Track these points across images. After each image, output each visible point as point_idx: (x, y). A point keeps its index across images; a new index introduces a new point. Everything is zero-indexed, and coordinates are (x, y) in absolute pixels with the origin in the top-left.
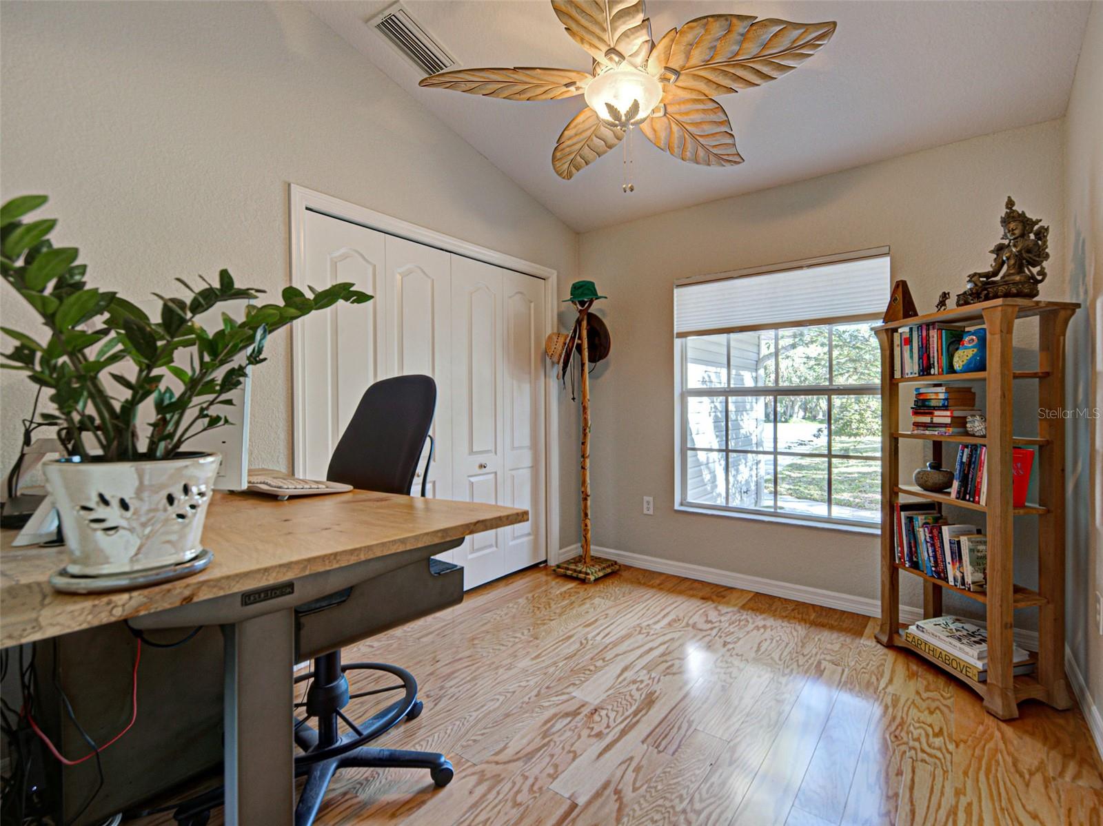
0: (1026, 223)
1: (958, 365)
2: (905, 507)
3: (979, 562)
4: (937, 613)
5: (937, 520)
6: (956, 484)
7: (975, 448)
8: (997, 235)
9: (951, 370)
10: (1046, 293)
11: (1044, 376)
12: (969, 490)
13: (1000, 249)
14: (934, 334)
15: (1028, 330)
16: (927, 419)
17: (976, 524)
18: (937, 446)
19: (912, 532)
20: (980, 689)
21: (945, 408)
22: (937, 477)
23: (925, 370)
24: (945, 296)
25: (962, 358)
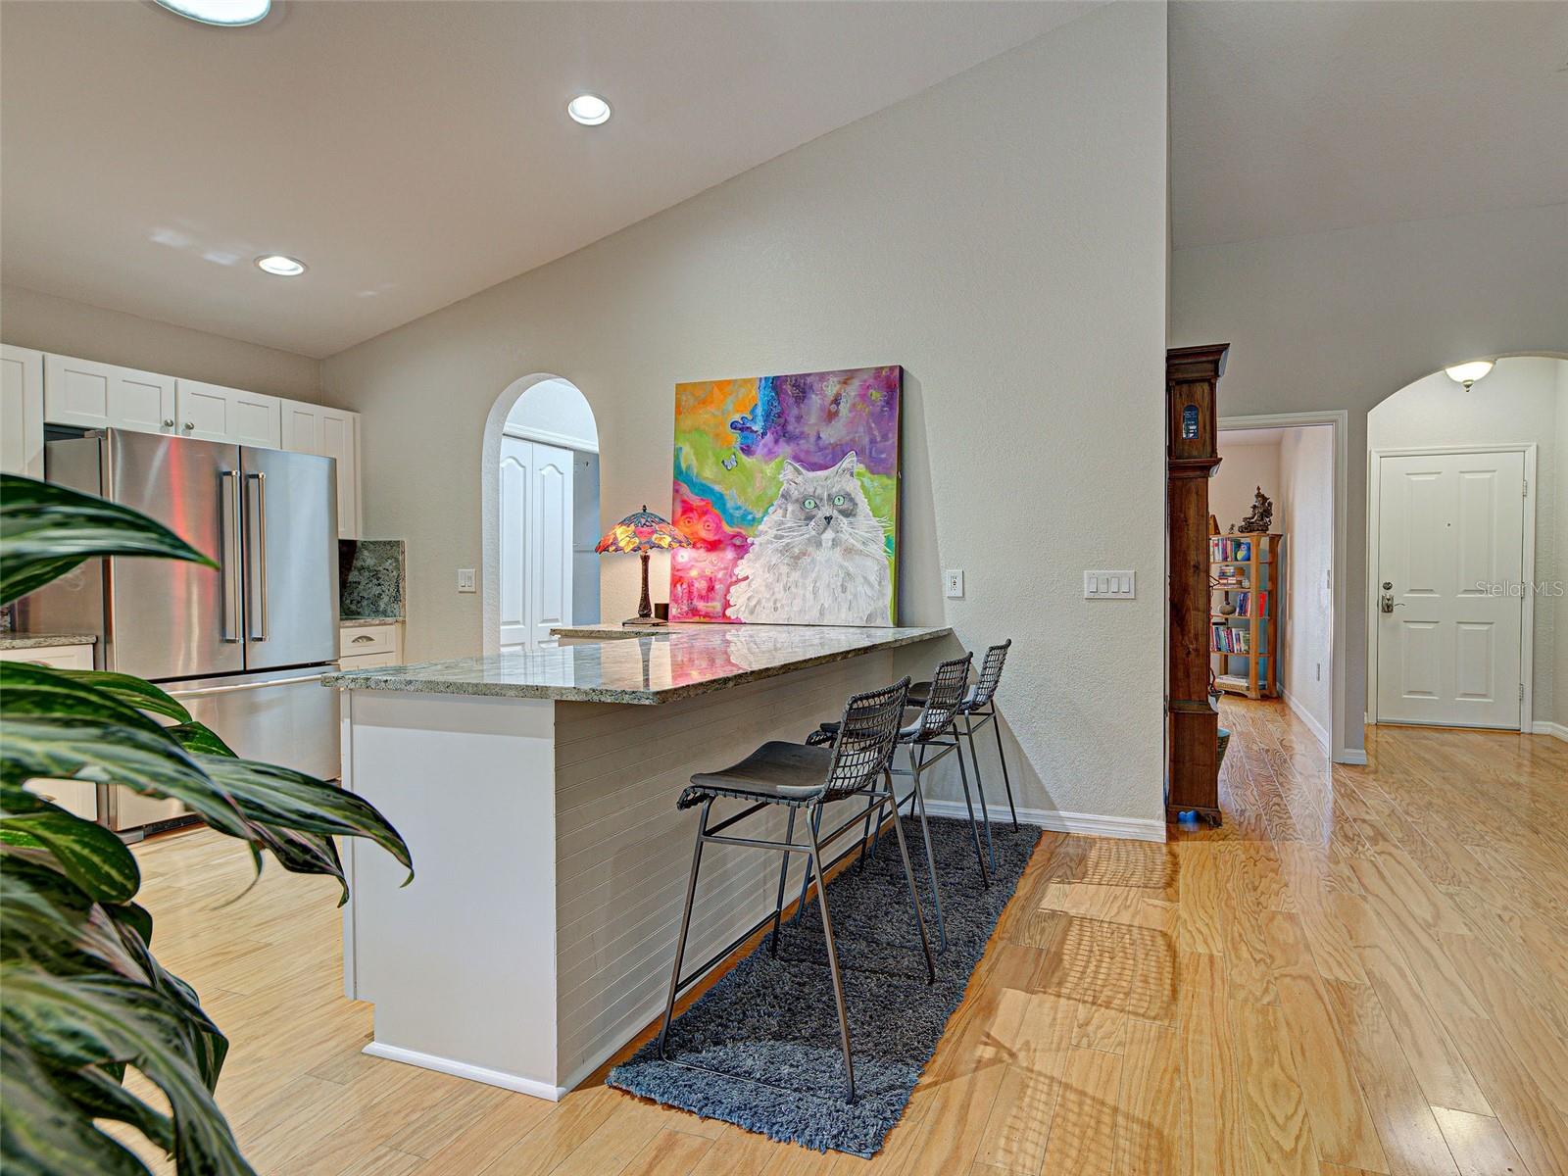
0: (1265, 499)
1: (1239, 558)
2: (1214, 624)
3: (1247, 642)
4: (1226, 673)
5: (1228, 628)
6: (1238, 610)
7: (1245, 594)
8: (1253, 501)
9: (1236, 559)
10: (1272, 531)
11: (1270, 563)
12: (1243, 611)
13: (1255, 507)
14: (1229, 542)
15: (1265, 542)
16: (1225, 581)
17: (1246, 627)
18: (1227, 593)
19: (1218, 635)
20: (1246, 693)
21: (1233, 576)
22: (1228, 608)
23: (1225, 559)
24: (1233, 526)
25: (1241, 555)
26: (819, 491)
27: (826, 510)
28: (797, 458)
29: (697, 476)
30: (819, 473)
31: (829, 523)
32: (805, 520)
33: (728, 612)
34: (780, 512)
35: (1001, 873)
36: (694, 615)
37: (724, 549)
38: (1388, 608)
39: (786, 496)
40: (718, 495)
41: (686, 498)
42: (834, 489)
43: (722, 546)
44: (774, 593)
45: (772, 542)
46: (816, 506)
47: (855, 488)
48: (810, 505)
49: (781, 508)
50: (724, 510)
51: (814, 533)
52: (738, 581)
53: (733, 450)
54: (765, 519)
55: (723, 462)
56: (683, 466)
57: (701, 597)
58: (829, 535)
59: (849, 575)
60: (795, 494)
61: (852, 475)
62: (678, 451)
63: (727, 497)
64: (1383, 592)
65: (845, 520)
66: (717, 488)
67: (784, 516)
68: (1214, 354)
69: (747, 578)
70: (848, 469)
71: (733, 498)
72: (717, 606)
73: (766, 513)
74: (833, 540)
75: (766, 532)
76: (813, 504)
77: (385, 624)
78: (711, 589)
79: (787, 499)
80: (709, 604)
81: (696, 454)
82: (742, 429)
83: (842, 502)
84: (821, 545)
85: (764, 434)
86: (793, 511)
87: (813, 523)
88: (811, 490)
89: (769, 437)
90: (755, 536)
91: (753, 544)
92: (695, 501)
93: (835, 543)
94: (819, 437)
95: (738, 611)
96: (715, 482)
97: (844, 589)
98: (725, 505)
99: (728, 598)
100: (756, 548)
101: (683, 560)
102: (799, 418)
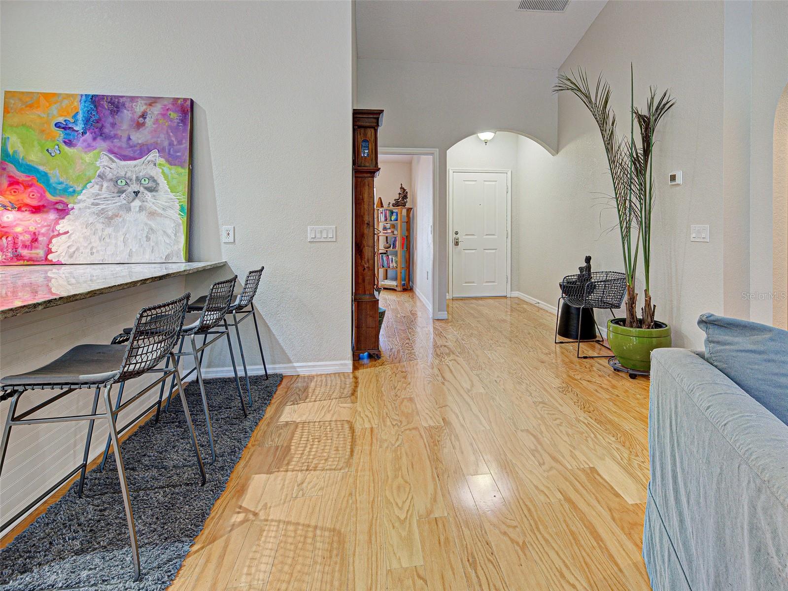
0: (404, 190)
1: (392, 220)
2: (381, 254)
3: (396, 262)
4: (387, 279)
5: (387, 256)
6: (392, 246)
7: (395, 238)
8: (399, 191)
9: (391, 221)
10: (408, 206)
11: (407, 222)
12: (394, 246)
13: (400, 194)
14: (387, 211)
15: (404, 212)
17: (396, 254)
18: (387, 237)
19: (382, 259)
20: (396, 288)
21: (390, 229)
22: (388, 245)
23: (386, 220)
24: (389, 203)
25: (393, 218)
26: (129, 174)
27: (135, 187)
28: (111, 151)
29: (23, 159)
30: (129, 162)
31: (137, 195)
32: (117, 193)
33: (50, 257)
34: (97, 187)
35: (255, 406)
36: (18, 260)
37: (47, 212)
38: (457, 244)
39: (102, 176)
40: (43, 174)
41: (12, 174)
42: (141, 174)
43: (45, 210)
44: (91, 243)
45: (89, 208)
46: (127, 184)
47: (157, 173)
48: (121, 183)
49: (97, 184)
50: (48, 184)
51: (125, 202)
52: (59, 235)
53: (57, 142)
54: (84, 191)
55: (47, 150)
56: (11, 151)
57: (25, 246)
58: (137, 203)
59: (152, 229)
60: (110, 176)
61: (155, 165)
62: (5, 140)
63: (49, 175)
64: (455, 236)
65: (149, 194)
66: (41, 168)
67: (100, 190)
68: (376, 115)
69: (67, 233)
70: (152, 161)
71: (56, 175)
72: (41, 253)
73: (85, 187)
74: (140, 207)
75: (85, 200)
76: (124, 183)
78: (35, 240)
79: (102, 179)
80: (33, 251)
81: (23, 143)
82: (65, 128)
83: (147, 182)
84: (130, 210)
85: (83, 133)
86: (108, 187)
87: (124, 195)
88: (123, 174)
89: (88, 135)
90: (75, 203)
91: (73, 209)
92: (21, 176)
93: (141, 209)
94: (129, 139)
95: (59, 256)
96: (40, 164)
97: (148, 239)
98: (48, 181)
99: (50, 246)
100: (76, 211)
101: (10, 220)
102: (113, 125)
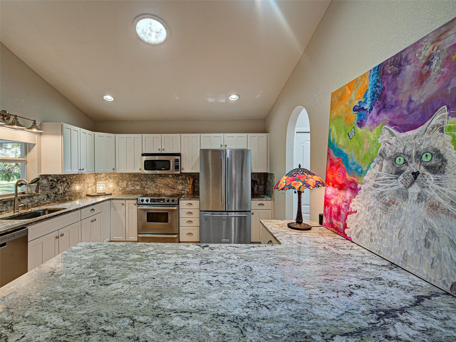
26: (408, 149)
27: (414, 167)
28: (391, 124)
29: (337, 145)
30: (409, 133)
31: (415, 178)
32: (396, 174)
33: (346, 231)
34: (378, 166)
36: (332, 227)
37: (346, 190)
39: (382, 155)
40: (345, 155)
41: (331, 158)
42: (422, 147)
43: (345, 187)
44: (370, 228)
45: (371, 190)
46: (405, 163)
47: (444, 144)
48: (400, 161)
49: (378, 163)
50: (347, 166)
51: (401, 186)
52: (351, 213)
53: (354, 125)
54: (368, 172)
55: (348, 134)
56: (332, 140)
57: (335, 217)
58: (415, 189)
59: (433, 232)
60: (389, 153)
61: (442, 130)
62: (330, 131)
63: (349, 157)
65: (432, 177)
66: (345, 151)
67: (380, 170)
69: (356, 212)
70: (438, 125)
71: (353, 158)
72: (341, 226)
73: (369, 167)
74: (419, 194)
75: (369, 181)
76: (402, 161)
77: (267, 200)
78: (339, 213)
79: (383, 157)
80: (338, 223)
81: (337, 131)
82: (359, 110)
83: (429, 158)
84: (408, 197)
85: (371, 109)
86: (387, 166)
87: (401, 177)
88: (401, 150)
89: (374, 111)
90: (362, 184)
91: (360, 189)
92: (335, 159)
93: (421, 198)
94: (410, 101)
95: (350, 232)
96: (344, 147)
97: (427, 245)
98: (347, 161)
100: (362, 191)
101: (329, 193)
102: (395, 90)
